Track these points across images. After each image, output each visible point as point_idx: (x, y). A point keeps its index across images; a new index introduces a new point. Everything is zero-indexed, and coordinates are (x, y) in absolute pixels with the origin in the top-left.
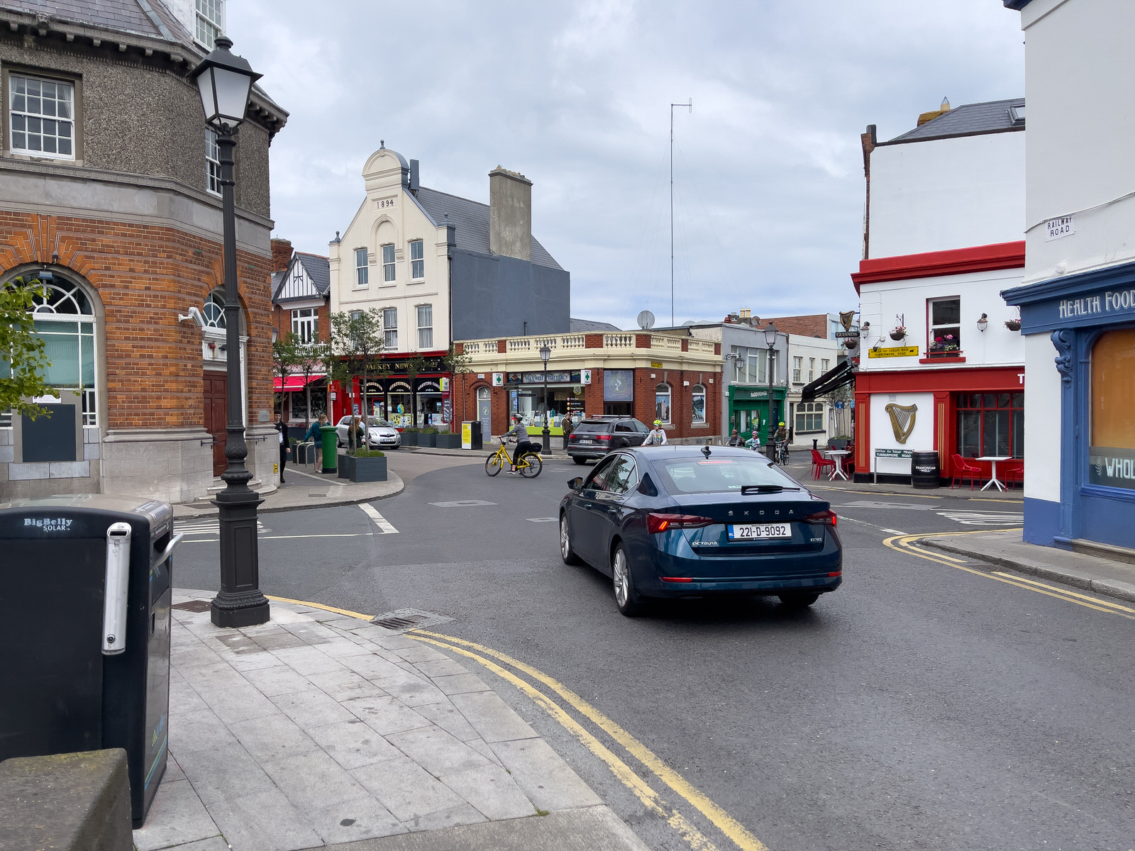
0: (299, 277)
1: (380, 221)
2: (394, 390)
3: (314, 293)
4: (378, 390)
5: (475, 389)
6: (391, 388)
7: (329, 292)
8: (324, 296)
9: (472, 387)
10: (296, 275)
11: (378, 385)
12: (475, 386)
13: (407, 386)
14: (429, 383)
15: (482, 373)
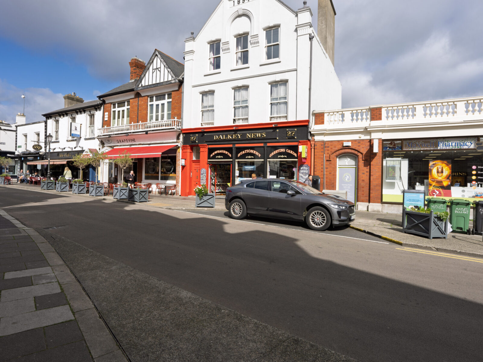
0: (157, 68)
1: (236, 15)
2: (243, 157)
3: (170, 79)
4: (226, 156)
5: (337, 157)
6: (239, 155)
7: (183, 78)
8: (180, 81)
9: (335, 154)
10: (155, 67)
11: (226, 152)
12: (338, 153)
13: (257, 153)
14: (283, 150)
15: (348, 141)
